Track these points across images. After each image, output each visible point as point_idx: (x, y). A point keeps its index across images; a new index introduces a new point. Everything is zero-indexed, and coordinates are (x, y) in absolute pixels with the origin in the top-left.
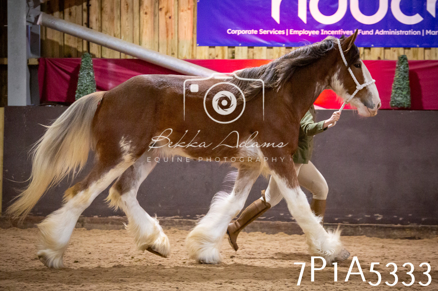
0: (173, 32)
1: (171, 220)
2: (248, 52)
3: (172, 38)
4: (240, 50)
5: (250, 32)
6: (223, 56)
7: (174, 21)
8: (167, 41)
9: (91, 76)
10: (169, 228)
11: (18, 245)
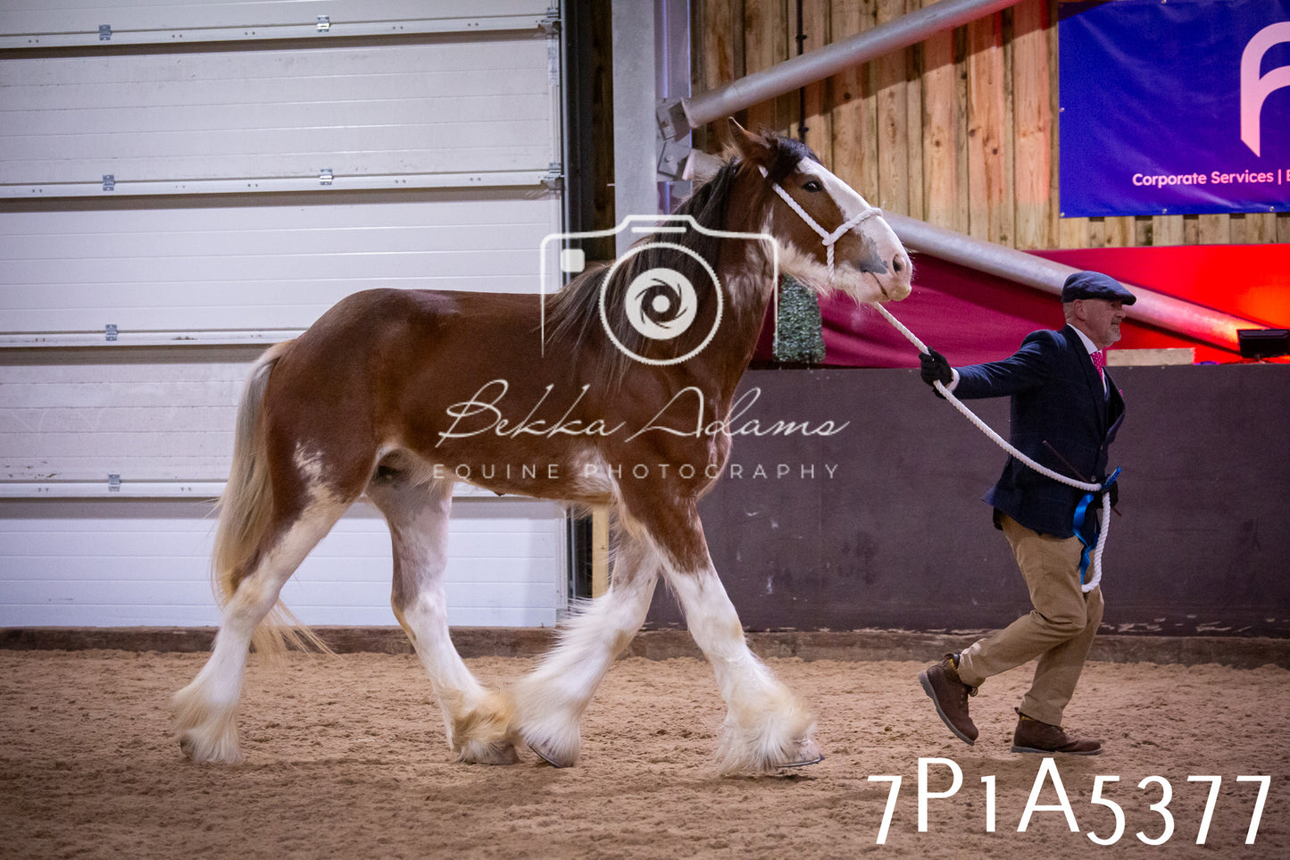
0: (1003, 187)
2: (1185, 226)
3: (1001, 201)
4: (1165, 224)
5: (1187, 180)
6: (1124, 239)
7: (1005, 158)
8: (989, 207)
9: (808, 297)
11: (635, 699)
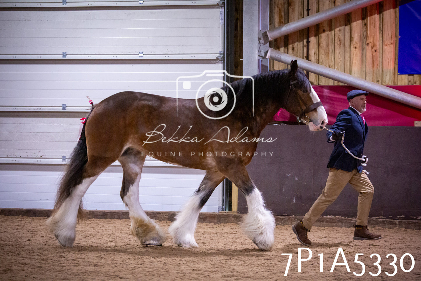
0: (378, 63)
1: (376, 220)
3: (377, 68)
7: (379, 53)
8: (373, 70)
10: (374, 227)
